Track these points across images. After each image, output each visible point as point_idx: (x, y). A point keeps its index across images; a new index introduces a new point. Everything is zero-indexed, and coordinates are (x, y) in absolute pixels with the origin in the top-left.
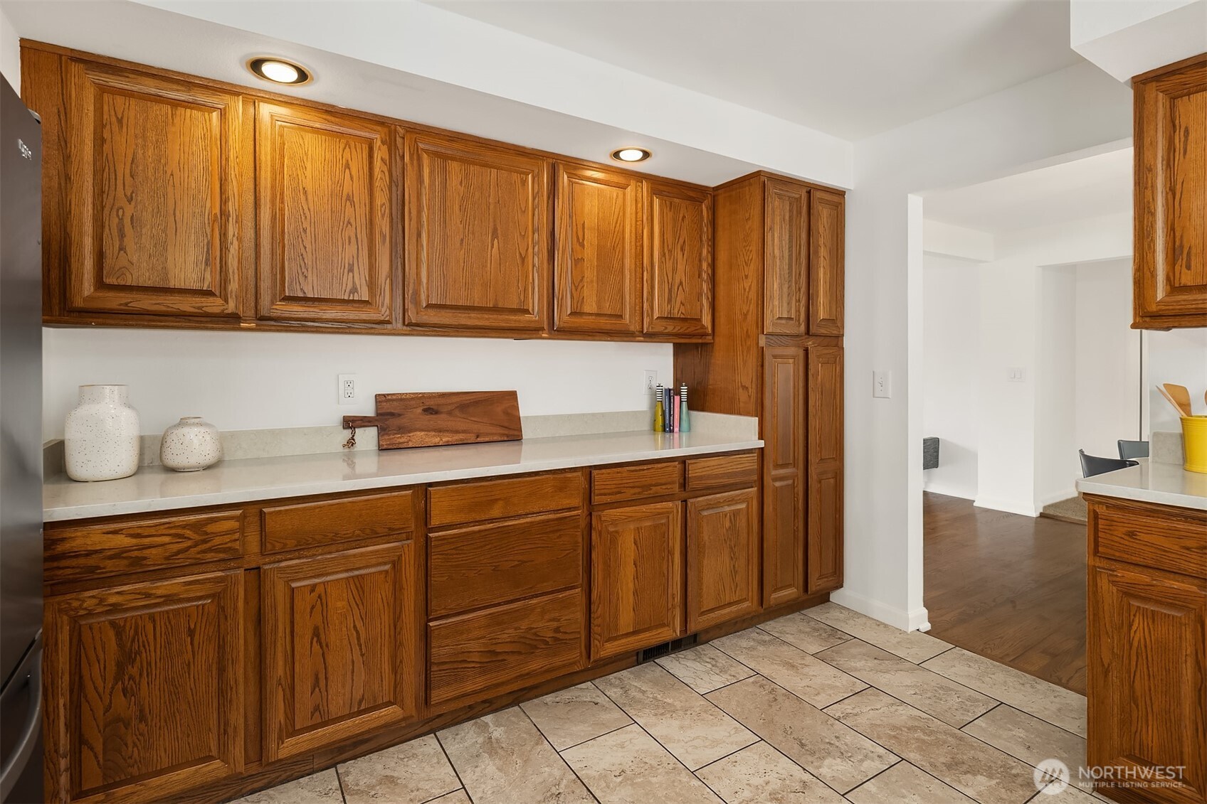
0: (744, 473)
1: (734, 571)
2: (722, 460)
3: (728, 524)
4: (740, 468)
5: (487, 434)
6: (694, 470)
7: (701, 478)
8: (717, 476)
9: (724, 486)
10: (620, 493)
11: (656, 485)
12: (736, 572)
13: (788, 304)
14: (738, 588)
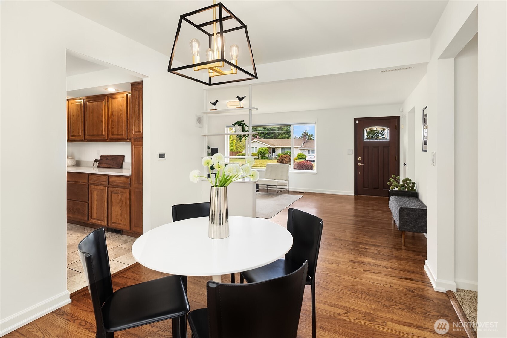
0: (125, 183)
1: (121, 214)
2: (119, 178)
3: (119, 198)
4: (123, 181)
5: (114, 166)
6: (111, 179)
7: (112, 182)
8: (117, 183)
9: (118, 186)
10: (94, 181)
11: (102, 181)
12: (122, 215)
13: (138, 127)
14: (122, 220)
